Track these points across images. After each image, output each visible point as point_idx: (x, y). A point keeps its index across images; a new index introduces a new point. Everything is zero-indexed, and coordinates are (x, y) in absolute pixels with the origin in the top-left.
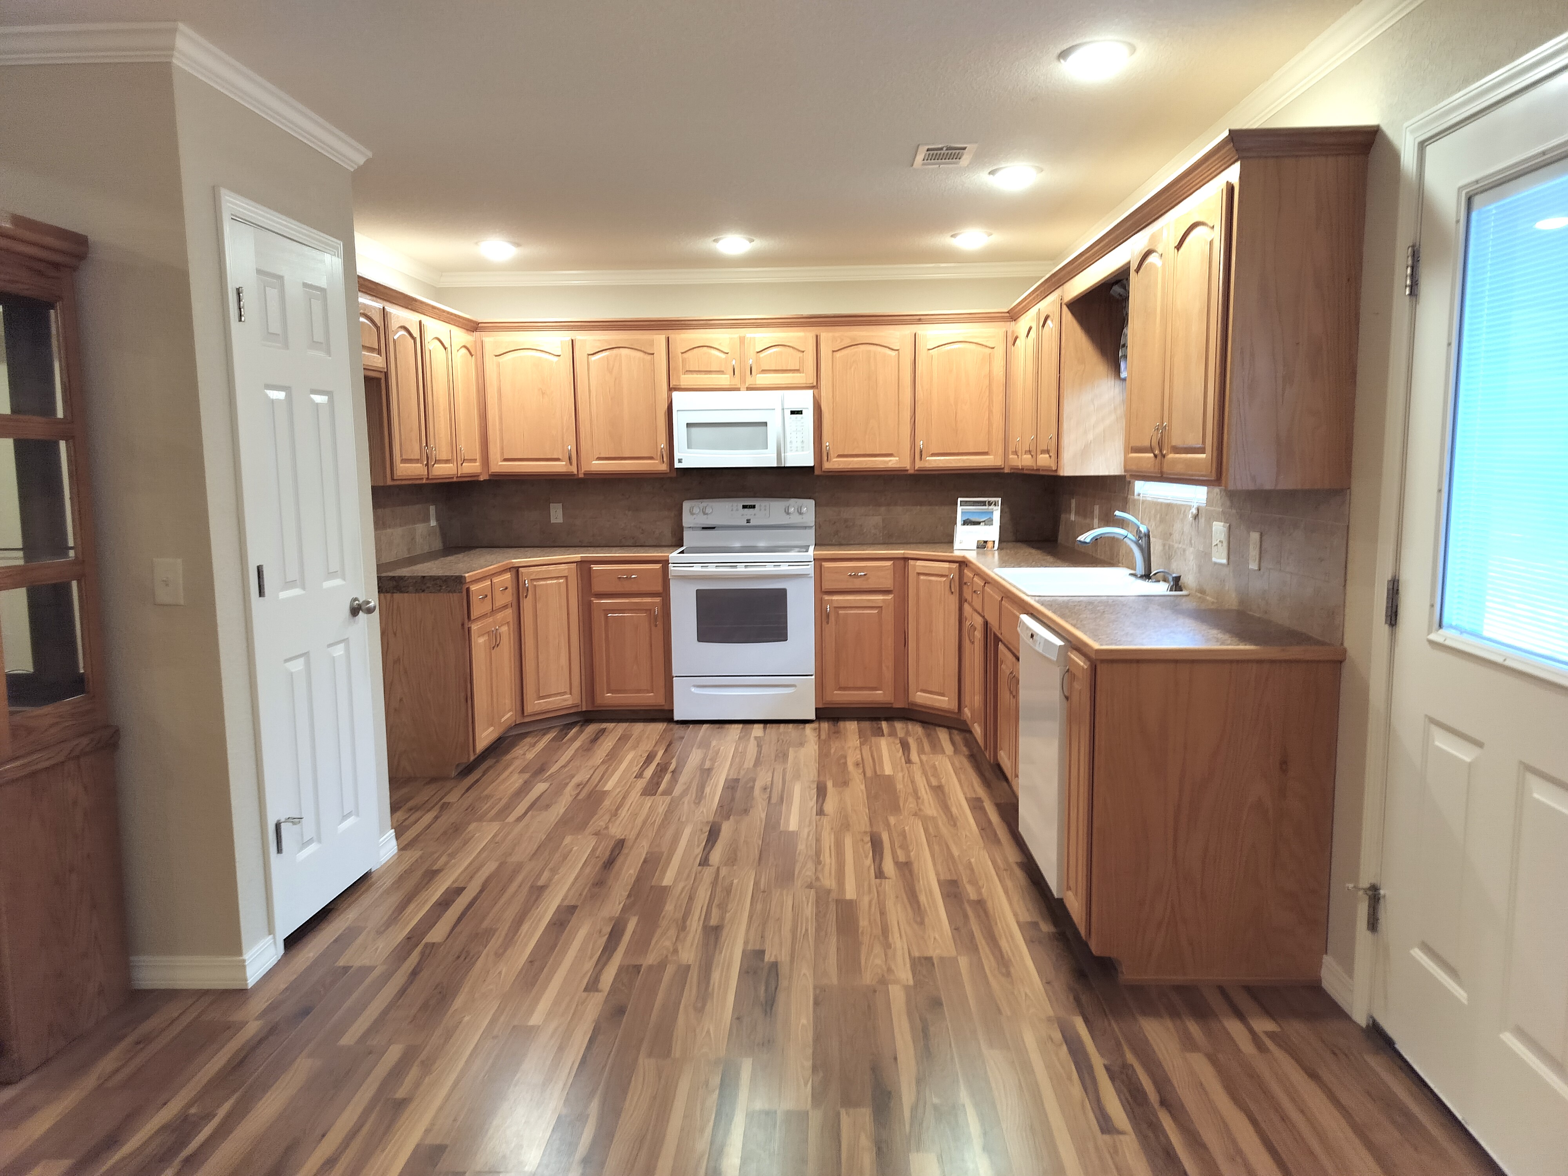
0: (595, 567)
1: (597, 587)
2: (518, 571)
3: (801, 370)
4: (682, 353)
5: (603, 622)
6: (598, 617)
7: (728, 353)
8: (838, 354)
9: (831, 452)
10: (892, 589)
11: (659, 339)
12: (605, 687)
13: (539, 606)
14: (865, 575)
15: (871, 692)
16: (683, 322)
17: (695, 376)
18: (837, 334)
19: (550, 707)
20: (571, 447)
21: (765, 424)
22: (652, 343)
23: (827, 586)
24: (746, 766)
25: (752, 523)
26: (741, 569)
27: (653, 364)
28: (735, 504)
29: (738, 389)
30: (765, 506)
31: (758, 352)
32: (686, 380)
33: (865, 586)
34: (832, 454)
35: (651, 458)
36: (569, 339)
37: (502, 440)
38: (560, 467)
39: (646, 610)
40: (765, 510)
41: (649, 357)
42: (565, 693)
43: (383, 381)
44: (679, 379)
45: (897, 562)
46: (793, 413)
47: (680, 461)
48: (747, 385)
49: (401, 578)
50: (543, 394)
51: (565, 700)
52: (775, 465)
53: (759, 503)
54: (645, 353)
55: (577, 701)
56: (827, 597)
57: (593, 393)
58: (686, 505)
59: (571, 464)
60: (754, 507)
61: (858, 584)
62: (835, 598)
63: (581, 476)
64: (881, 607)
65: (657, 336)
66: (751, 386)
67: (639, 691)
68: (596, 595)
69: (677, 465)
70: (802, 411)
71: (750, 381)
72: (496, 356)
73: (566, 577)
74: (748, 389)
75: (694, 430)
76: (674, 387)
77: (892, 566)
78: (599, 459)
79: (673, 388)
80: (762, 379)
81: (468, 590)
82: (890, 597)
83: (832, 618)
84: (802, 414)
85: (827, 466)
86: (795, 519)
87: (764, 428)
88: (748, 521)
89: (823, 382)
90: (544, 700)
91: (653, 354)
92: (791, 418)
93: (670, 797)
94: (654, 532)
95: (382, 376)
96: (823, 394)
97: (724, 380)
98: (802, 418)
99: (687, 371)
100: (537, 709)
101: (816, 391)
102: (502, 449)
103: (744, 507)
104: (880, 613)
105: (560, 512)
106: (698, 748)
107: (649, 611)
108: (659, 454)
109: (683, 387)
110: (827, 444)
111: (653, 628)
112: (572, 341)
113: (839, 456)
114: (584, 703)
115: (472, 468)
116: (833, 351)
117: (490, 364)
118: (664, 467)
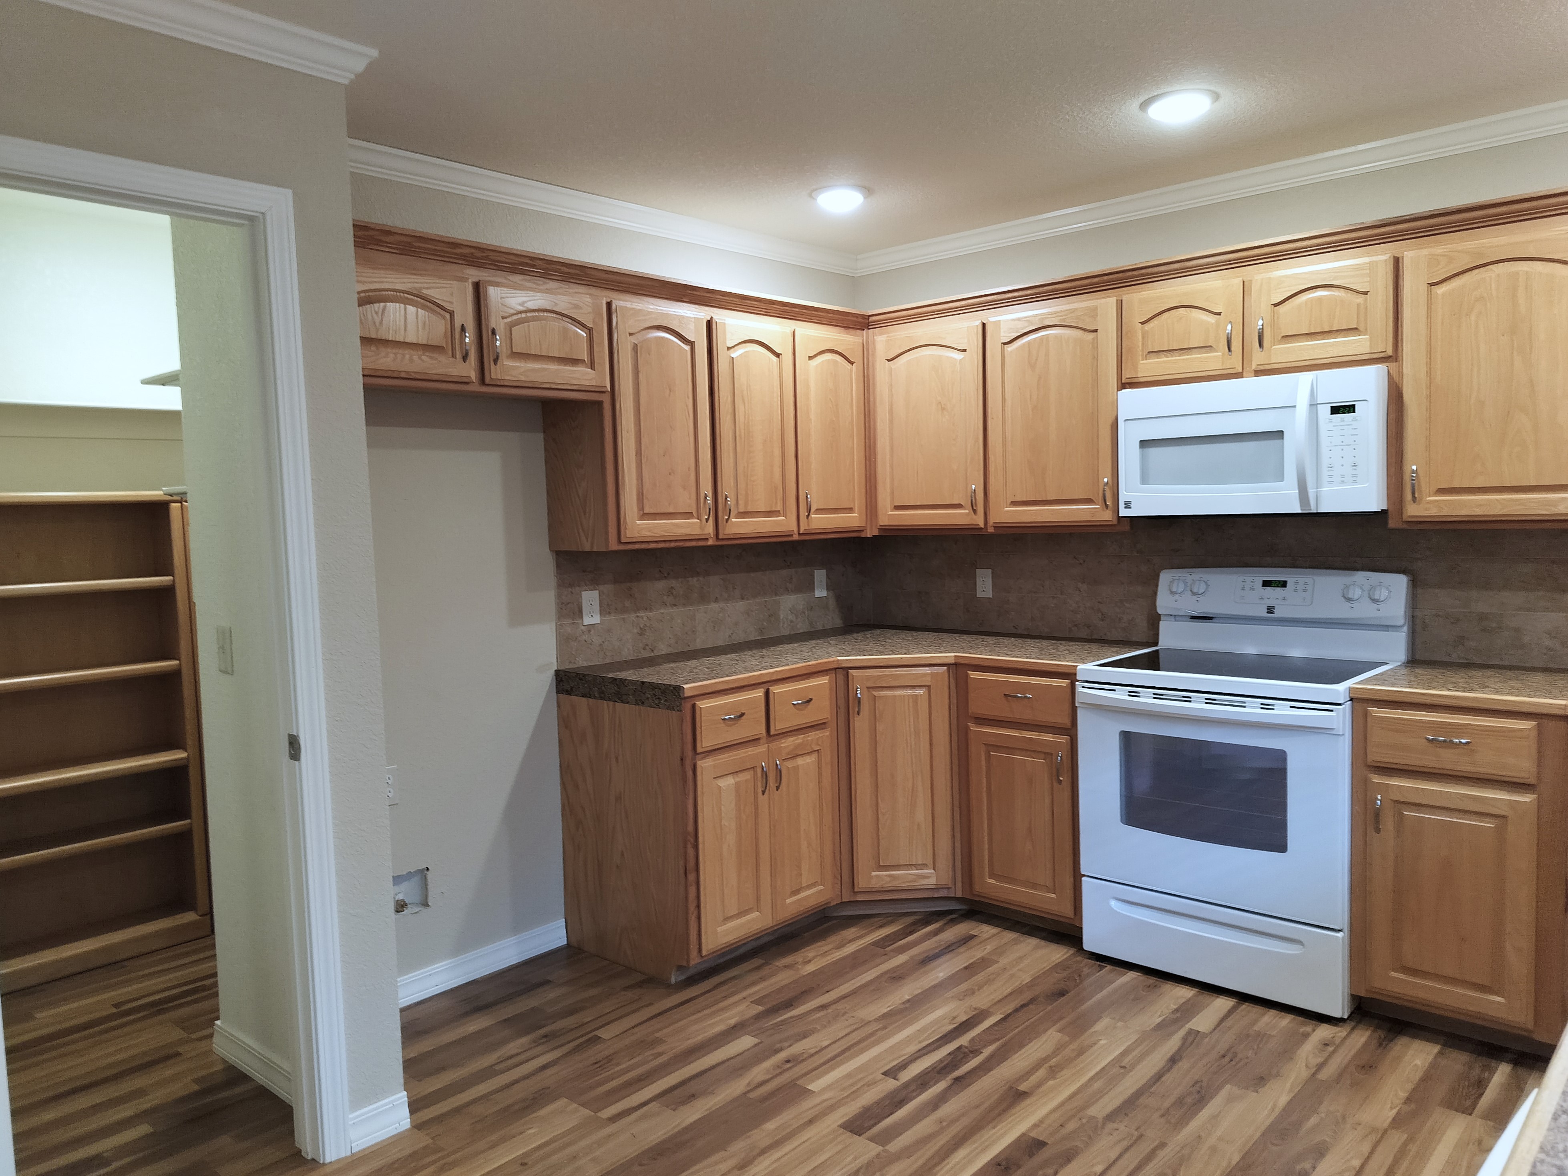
0: (973, 675)
1: (975, 708)
2: (847, 675)
3: (1361, 328)
4: (1142, 323)
5: (984, 763)
6: (977, 753)
7: (1219, 314)
8: (1440, 290)
9: (1423, 484)
10: (1532, 781)
11: (1106, 303)
12: (987, 869)
13: (880, 727)
14: (1468, 743)
15: (1476, 994)
16: (1143, 271)
17: (1163, 359)
18: (1439, 250)
19: (897, 884)
20: (976, 486)
21: (1280, 434)
22: (1093, 312)
23: (1376, 755)
24: (1092, 1111)
25: (1278, 613)
26: (1198, 705)
27: (1095, 345)
28: (1249, 579)
29: (1239, 375)
30: (1306, 583)
31: (1276, 305)
32: (1147, 368)
33: (1465, 766)
34: (1425, 486)
35: (1089, 501)
36: (978, 323)
37: (892, 479)
38: (960, 517)
39: (1046, 753)
40: (1305, 591)
41: (1092, 336)
42: (924, 866)
43: (607, 406)
44: (1135, 367)
45: (1550, 724)
46: (1335, 410)
47: (1128, 505)
48: (1254, 367)
49: (623, 681)
50: (943, 409)
51: (925, 877)
52: (1298, 510)
53: (1295, 578)
54: (1084, 330)
55: (946, 879)
56: (1376, 779)
57: (1009, 403)
58: (1165, 577)
59: (975, 511)
60: (1284, 584)
61: (1448, 760)
62: (1395, 782)
63: (991, 530)
64: (1504, 817)
65: (1103, 301)
66: (1262, 368)
67: (1034, 886)
68: (976, 718)
69: (1124, 512)
70: (1354, 406)
71: (1258, 358)
72: (889, 360)
73: (929, 686)
74: (1258, 373)
75: (1153, 451)
76: (1129, 381)
77: (1534, 733)
78: (1014, 503)
79: (1128, 383)
80: (1280, 353)
81: (694, 706)
82: (1526, 798)
83: (1388, 823)
84: (1354, 412)
85: (1412, 511)
86: (1364, 610)
87: (1277, 442)
88: (1270, 610)
89: (1407, 348)
90: (888, 873)
91: (1096, 331)
92: (1331, 421)
93: (881, 1148)
94: (1120, 619)
95: (606, 399)
96: (1407, 369)
97: (1213, 361)
98: (1354, 419)
99: (1149, 352)
100: (874, 884)
101: (1393, 365)
102: (892, 493)
103: (1266, 584)
104: (1500, 832)
105: (989, 582)
106: (1060, 1031)
107: (1048, 755)
108: (1101, 494)
109: (1142, 380)
110: (1414, 468)
111: (1056, 784)
112: (984, 325)
113: (1441, 491)
114: (959, 885)
115: (852, 520)
116: (1432, 285)
117: (881, 371)
118: (1107, 516)
